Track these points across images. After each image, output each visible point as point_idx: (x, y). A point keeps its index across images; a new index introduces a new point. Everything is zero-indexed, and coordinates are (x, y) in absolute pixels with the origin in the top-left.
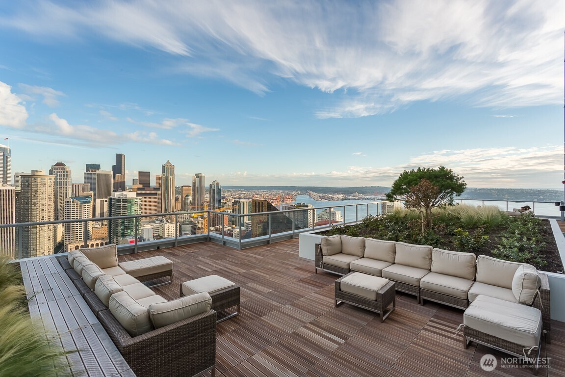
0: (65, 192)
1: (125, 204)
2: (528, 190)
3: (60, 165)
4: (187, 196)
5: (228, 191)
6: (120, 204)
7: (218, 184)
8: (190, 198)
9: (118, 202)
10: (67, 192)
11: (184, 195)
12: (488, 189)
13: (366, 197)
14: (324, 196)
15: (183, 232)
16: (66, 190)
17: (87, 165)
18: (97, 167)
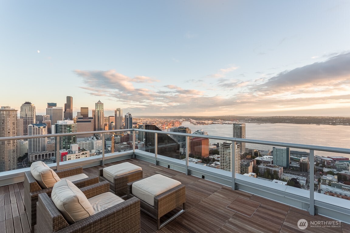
0: (31, 121)
1: (66, 128)
2: (326, 117)
3: (28, 103)
4: (112, 122)
5: (140, 119)
6: (62, 128)
7: (130, 115)
8: (114, 124)
9: (61, 127)
10: (33, 121)
11: (110, 122)
12: (301, 117)
13: (225, 122)
14: (199, 122)
15: (106, 146)
16: (32, 120)
17: (48, 104)
18: (55, 105)
